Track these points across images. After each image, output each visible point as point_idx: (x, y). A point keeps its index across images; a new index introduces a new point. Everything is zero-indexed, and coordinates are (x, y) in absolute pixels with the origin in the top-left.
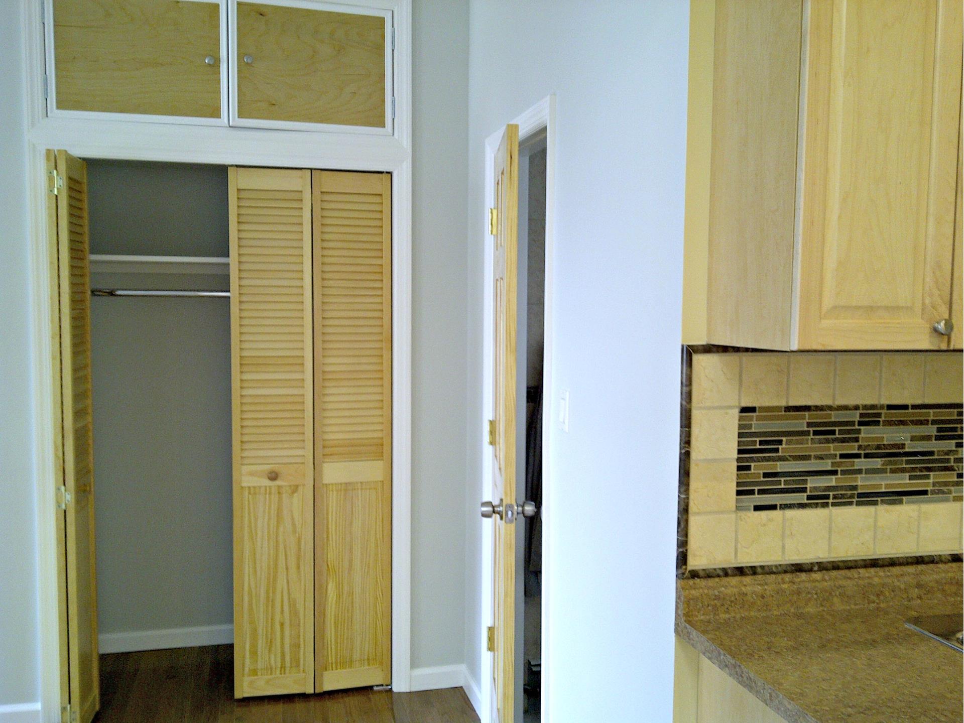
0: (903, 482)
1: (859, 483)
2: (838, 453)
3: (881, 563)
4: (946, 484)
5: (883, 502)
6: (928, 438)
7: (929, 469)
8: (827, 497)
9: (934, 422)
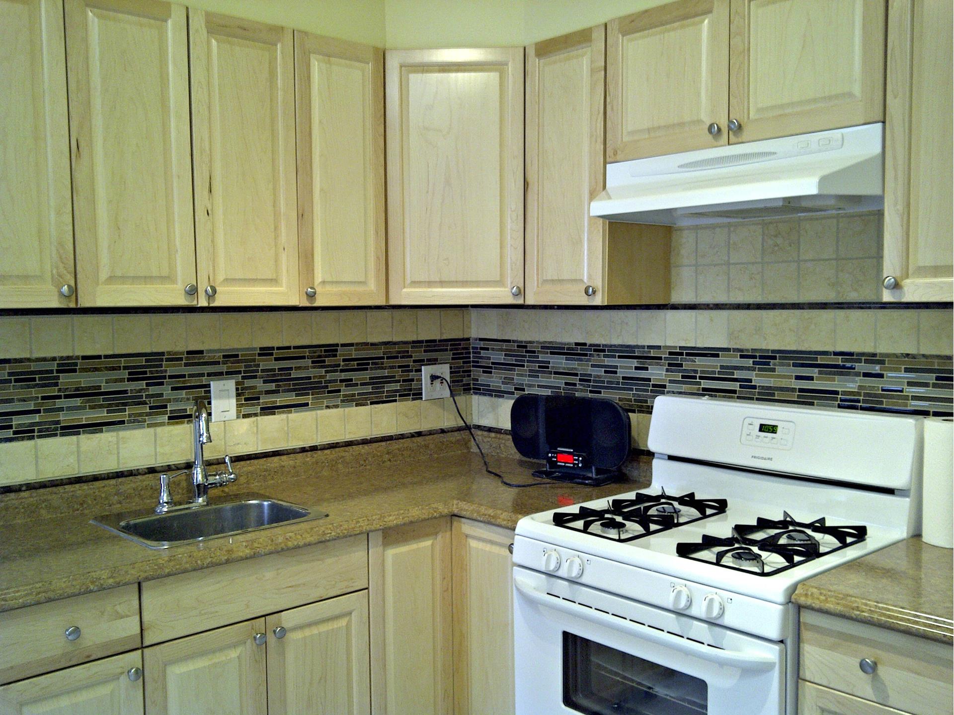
0: (102, 415)
1: (61, 419)
2: (40, 395)
3: (84, 479)
4: (140, 415)
5: (84, 432)
6: (122, 380)
7: (125, 404)
8: (33, 431)
9: (125, 368)
